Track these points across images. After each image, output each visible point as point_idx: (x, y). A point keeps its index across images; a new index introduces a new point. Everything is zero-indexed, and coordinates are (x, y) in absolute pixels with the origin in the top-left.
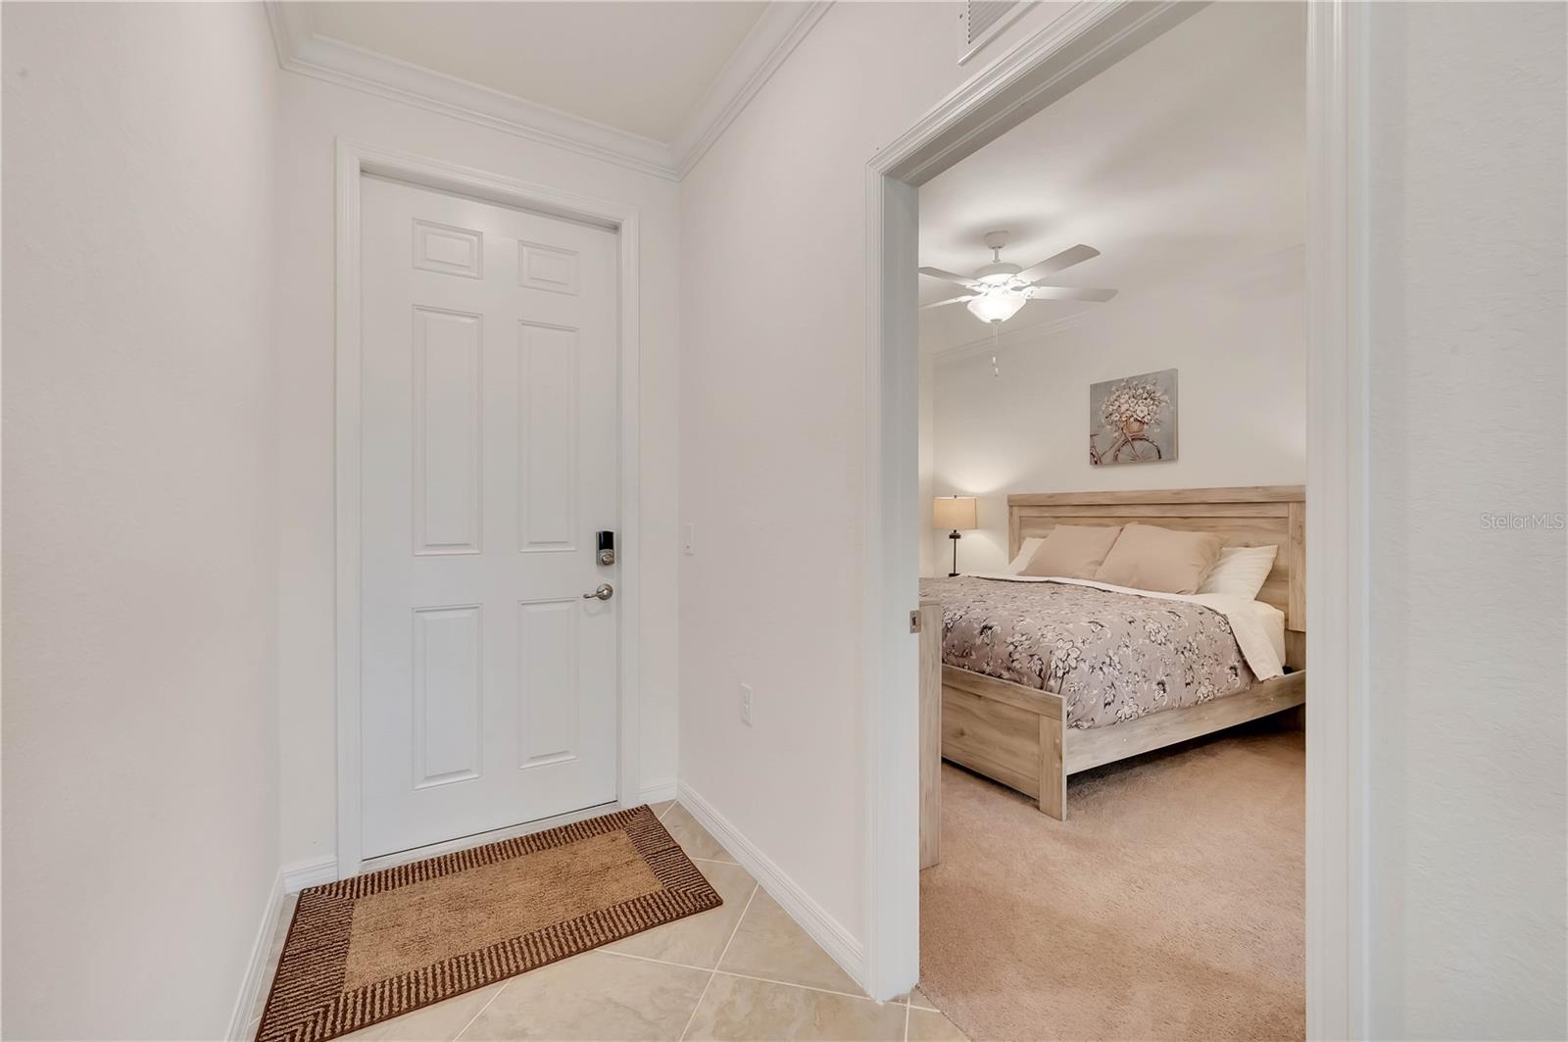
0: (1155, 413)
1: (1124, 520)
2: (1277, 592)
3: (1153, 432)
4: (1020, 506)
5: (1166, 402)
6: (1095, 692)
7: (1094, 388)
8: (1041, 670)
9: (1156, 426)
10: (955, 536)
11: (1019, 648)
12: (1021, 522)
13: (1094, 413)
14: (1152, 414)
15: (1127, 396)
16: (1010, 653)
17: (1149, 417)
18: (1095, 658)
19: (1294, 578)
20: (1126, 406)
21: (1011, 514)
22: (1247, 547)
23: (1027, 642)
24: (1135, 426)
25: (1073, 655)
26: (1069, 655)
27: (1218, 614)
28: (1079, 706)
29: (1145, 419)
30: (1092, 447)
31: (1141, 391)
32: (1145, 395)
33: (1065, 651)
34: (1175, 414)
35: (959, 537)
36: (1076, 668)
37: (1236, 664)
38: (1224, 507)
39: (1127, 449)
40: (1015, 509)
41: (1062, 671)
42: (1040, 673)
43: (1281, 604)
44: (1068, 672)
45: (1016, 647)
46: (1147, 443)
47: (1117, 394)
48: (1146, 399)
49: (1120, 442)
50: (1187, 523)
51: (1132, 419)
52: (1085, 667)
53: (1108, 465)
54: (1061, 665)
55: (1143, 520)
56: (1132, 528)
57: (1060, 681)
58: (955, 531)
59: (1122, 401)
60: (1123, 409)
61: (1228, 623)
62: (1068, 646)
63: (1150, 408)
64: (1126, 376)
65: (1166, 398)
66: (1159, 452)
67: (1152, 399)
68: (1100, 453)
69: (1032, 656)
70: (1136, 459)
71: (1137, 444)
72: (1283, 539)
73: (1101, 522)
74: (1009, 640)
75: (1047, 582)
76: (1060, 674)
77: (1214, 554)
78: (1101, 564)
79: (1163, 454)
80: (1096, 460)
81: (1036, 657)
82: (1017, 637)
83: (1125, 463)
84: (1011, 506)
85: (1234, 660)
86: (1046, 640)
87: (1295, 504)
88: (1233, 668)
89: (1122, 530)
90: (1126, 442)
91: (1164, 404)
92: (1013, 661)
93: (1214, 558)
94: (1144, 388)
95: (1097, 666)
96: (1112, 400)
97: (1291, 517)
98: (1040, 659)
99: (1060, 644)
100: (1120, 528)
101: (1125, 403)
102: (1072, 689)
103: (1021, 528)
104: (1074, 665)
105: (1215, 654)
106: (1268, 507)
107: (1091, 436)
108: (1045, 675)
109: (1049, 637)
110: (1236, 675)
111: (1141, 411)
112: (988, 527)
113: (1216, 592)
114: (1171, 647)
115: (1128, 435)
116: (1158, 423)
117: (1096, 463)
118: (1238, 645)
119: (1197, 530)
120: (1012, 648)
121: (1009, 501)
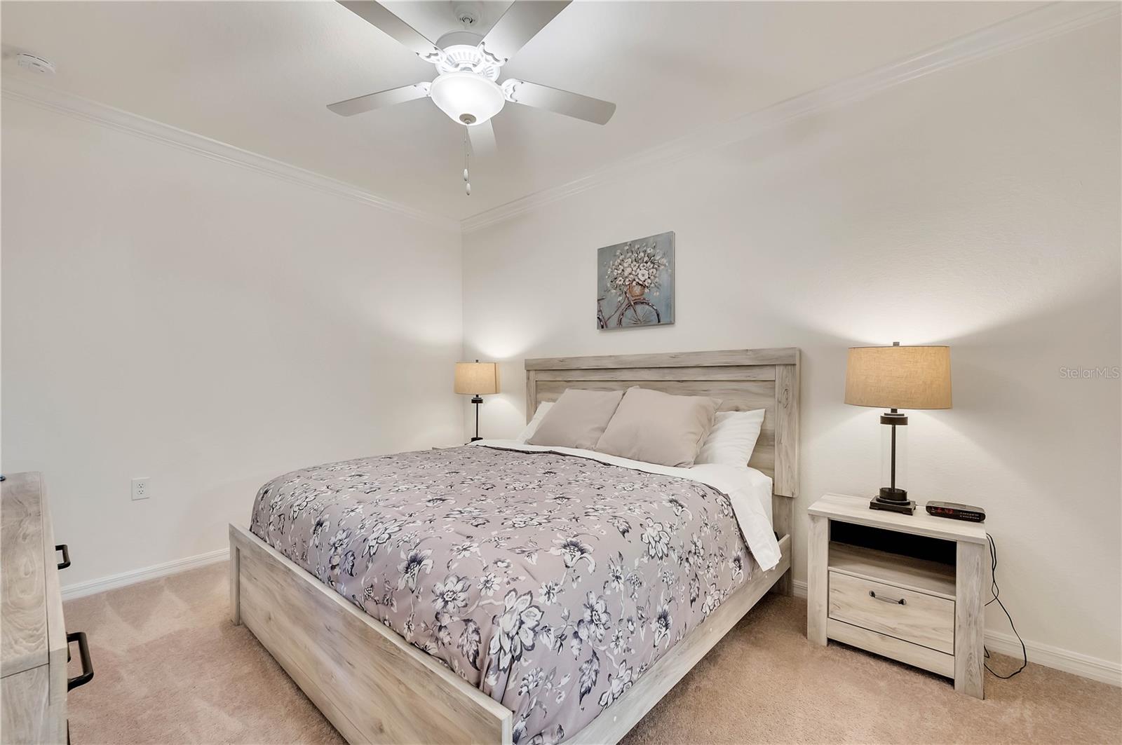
0: (655, 277)
1: (626, 384)
2: (764, 457)
3: (654, 295)
4: (536, 370)
5: (665, 265)
6: (564, 681)
7: (602, 252)
8: (477, 652)
9: (655, 289)
10: (477, 401)
11: (450, 605)
12: (536, 386)
13: (601, 278)
14: (652, 277)
15: (630, 260)
16: (438, 613)
17: (649, 281)
18: (566, 618)
19: (780, 442)
20: (629, 270)
21: (528, 378)
22: (737, 411)
23: (463, 596)
24: (637, 290)
25: (530, 623)
26: (522, 623)
27: (720, 493)
28: (538, 714)
29: (646, 283)
30: (600, 311)
31: (642, 254)
32: (646, 259)
33: (516, 617)
34: (672, 277)
35: (481, 401)
36: (533, 646)
37: (739, 553)
38: (715, 370)
39: (630, 313)
40: (532, 373)
41: (509, 656)
42: (475, 658)
43: (768, 469)
44: (519, 658)
45: (446, 602)
46: (647, 307)
47: (621, 257)
48: (646, 263)
49: (624, 306)
50: (684, 387)
51: (634, 283)
52: (547, 641)
53: (614, 329)
54: (507, 645)
55: (646, 384)
56: (633, 392)
57: (503, 676)
58: (477, 396)
59: (626, 265)
60: (626, 274)
61: (730, 504)
62: (521, 605)
63: (651, 271)
64: (629, 239)
65: (664, 261)
66: (658, 315)
67: (652, 262)
68: (606, 318)
69: (467, 621)
70: (639, 323)
71: (639, 308)
72: (770, 402)
73: (605, 385)
74: (440, 588)
75: (550, 452)
76: (505, 663)
77: (710, 420)
78: (603, 430)
79: (661, 317)
80: (603, 324)
81: (472, 627)
82: (452, 585)
83: (629, 327)
84: (528, 371)
85: (737, 551)
86: (490, 593)
87: (782, 368)
88: (737, 560)
89: (624, 394)
90: (629, 305)
91: (662, 267)
92: (440, 628)
93: (709, 424)
94: (645, 251)
95: (569, 633)
96: (616, 264)
97: (777, 382)
98: (477, 631)
99: (511, 602)
100: (622, 392)
101: (628, 267)
102: (525, 690)
103: (537, 392)
104: (528, 643)
105: (720, 548)
106: (756, 371)
107: (598, 300)
108: (482, 662)
109: (496, 587)
110: (740, 567)
111: (643, 274)
112: (508, 392)
113: (712, 461)
114: (674, 556)
115: (631, 299)
116: (658, 287)
117: (602, 327)
118: (740, 529)
119: (693, 393)
120: (440, 603)
121: (526, 366)
